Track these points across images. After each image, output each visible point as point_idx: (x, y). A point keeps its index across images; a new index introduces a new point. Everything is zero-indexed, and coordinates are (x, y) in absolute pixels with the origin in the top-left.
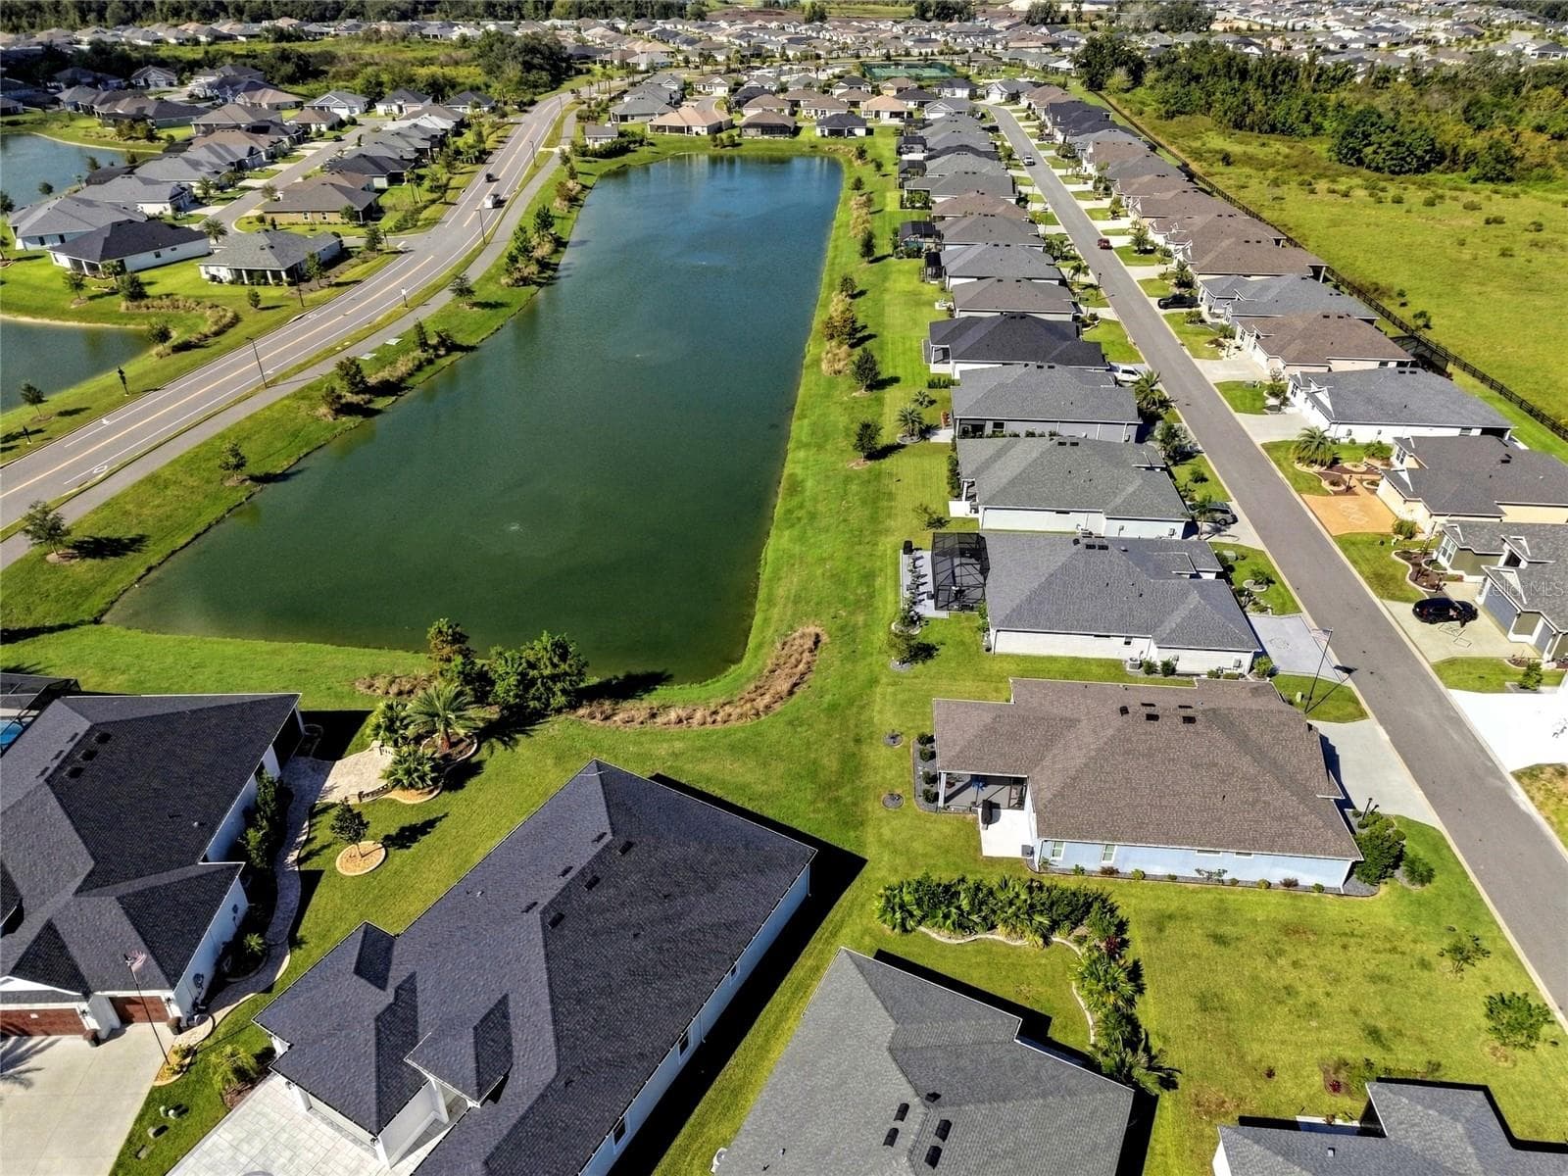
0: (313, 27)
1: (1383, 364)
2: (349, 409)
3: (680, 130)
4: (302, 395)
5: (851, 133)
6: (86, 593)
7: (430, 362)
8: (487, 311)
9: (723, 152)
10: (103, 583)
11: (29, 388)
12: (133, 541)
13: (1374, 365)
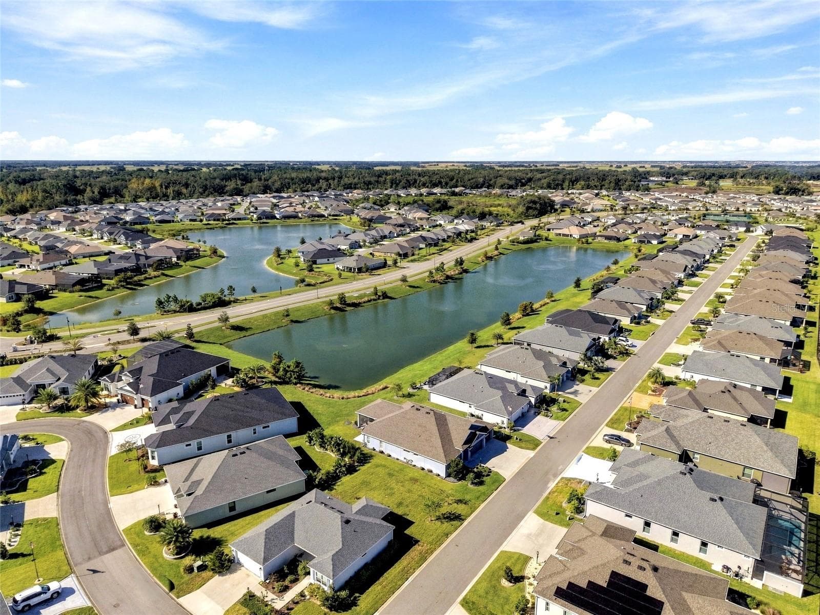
0: (468, 191)
1: (763, 359)
2: (336, 308)
3: (567, 236)
4: (324, 302)
5: (649, 242)
6: (225, 337)
7: (374, 300)
8: (412, 289)
9: (582, 246)
10: (230, 337)
11: (254, 287)
12: (247, 329)
13: (758, 358)
